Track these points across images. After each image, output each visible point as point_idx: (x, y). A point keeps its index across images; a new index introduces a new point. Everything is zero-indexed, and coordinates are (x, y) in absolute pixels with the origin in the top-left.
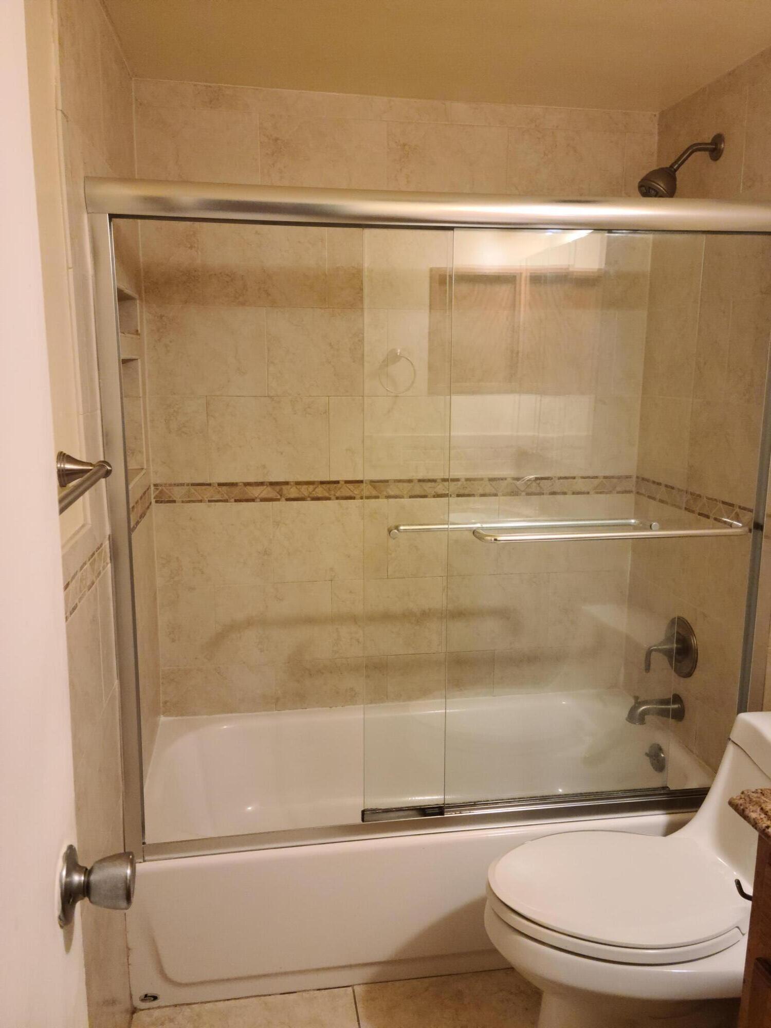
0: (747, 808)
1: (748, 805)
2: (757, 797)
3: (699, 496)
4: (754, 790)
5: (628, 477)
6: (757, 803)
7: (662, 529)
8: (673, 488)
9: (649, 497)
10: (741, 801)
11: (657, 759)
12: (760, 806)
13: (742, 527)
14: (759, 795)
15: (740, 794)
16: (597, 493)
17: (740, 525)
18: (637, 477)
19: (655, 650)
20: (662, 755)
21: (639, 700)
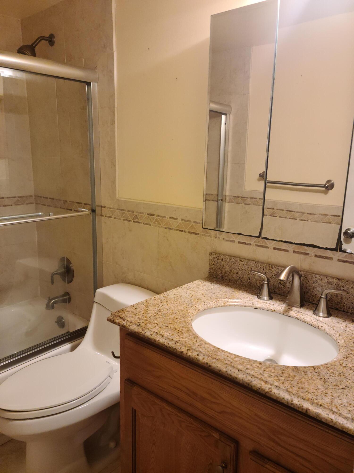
0: (115, 319)
1: (114, 318)
2: (118, 314)
3: (66, 201)
4: (115, 312)
5: (30, 196)
6: (118, 316)
7: (54, 215)
8: (53, 199)
9: (42, 205)
10: (112, 317)
11: (61, 323)
12: (119, 316)
13: (88, 211)
14: (118, 313)
15: (111, 315)
16: (16, 205)
17: (87, 210)
18: (35, 196)
19: (55, 274)
20: (63, 320)
21: (50, 299)
